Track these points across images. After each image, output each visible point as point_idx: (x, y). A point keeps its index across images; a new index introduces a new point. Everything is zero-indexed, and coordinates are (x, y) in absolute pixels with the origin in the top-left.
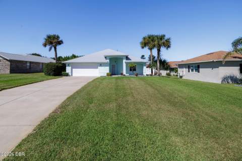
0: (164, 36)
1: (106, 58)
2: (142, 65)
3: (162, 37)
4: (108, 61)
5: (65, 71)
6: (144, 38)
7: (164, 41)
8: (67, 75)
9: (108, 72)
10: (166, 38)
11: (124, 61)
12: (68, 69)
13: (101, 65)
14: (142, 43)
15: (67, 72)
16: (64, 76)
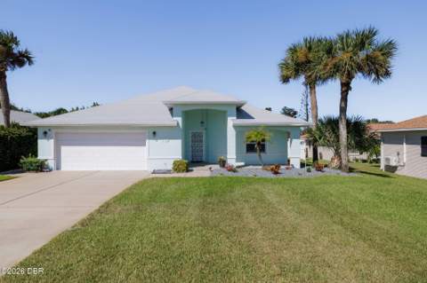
0: (372, 33)
1: (171, 110)
2: (285, 133)
3: (364, 39)
4: (179, 119)
5: (35, 154)
6: (293, 50)
7: (369, 50)
8: (41, 167)
9: (179, 156)
10: (380, 39)
11: (232, 121)
12: (45, 148)
13: (155, 133)
14: (284, 66)
15: (41, 157)
16: (29, 170)
